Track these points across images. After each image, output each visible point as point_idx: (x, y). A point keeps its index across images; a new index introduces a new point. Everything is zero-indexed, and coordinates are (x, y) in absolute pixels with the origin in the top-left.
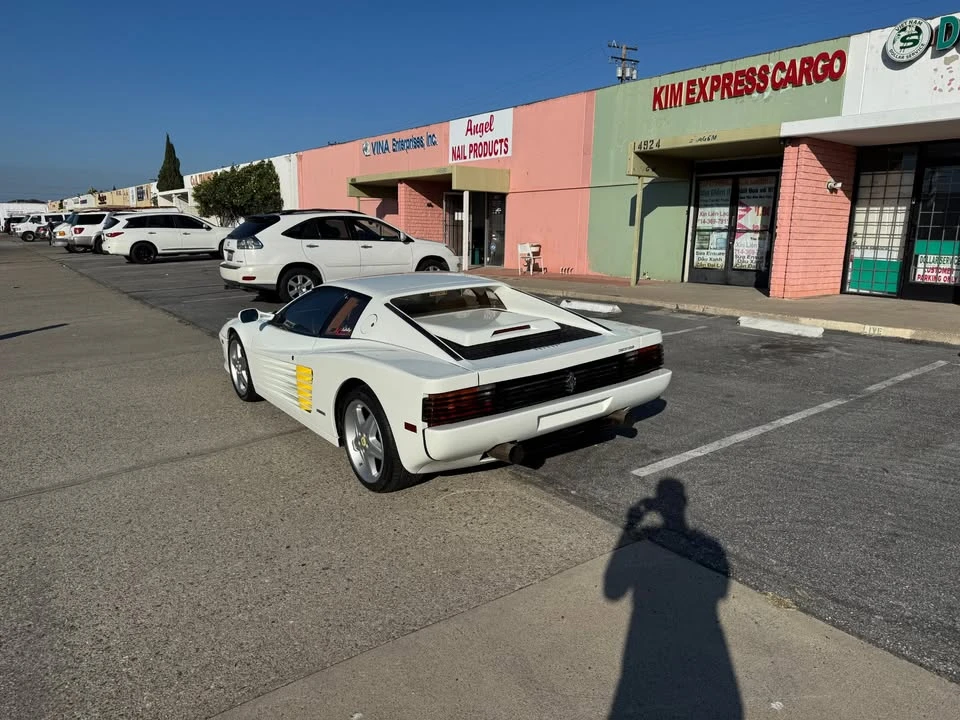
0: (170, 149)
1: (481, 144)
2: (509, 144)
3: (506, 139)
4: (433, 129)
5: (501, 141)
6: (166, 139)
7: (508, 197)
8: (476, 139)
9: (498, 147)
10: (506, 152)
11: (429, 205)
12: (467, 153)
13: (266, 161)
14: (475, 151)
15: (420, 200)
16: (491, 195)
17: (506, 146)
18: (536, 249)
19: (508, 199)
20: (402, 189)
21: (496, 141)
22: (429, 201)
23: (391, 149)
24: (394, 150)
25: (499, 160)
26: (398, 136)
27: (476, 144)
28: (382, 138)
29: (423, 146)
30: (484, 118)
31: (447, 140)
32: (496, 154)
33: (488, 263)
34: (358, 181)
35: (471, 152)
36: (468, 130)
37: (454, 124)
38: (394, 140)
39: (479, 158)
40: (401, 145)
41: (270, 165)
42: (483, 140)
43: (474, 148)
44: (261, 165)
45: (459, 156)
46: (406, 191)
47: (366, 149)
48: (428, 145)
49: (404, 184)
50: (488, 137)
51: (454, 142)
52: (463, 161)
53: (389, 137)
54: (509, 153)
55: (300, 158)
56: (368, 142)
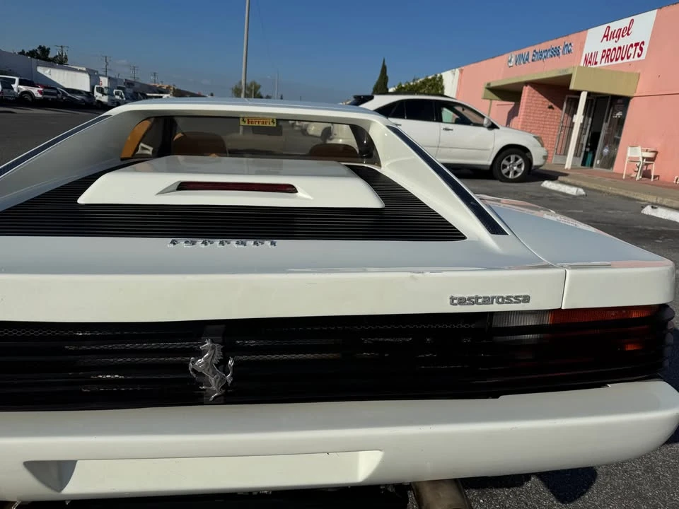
0: (384, 69)
1: (615, 49)
2: (645, 47)
3: (643, 43)
4: (572, 38)
5: (637, 44)
6: (382, 63)
7: (631, 101)
8: (611, 44)
9: (632, 51)
10: (639, 56)
11: (551, 107)
12: (598, 60)
13: (439, 75)
14: (608, 56)
15: (542, 101)
16: (615, 98)
17: (641, 49)
18: (650, 155)
19: (632, 103)
20: (527, 91)
21: (632, 46)
22: (550, 104)
23: (530, 60)
24: (533, 60)
25: (630, 64)
26: (538, 48)
27: (609, 50)
28: (524, 51)
29: (558, 55)
30: (623, 23)
31: (582, 49)
32: (628, 58)
33: (597, 166)
34: (492, 85)
35: (603, 57)
36: (605, 36)
37: (592, 32)
38: (535, 51)
39: (610, 63)
40: (540, 56)
41: (441, 78)
42: (617, 46)
43: (607, 54)
44: (434, 79)
45: (590, 62)
46: (529, 93)
47: (510, 61)
48: (564, 54)
49: (529, 87)
50: (624, 42)
51: (588, 50)
52: (594, 66)
53: (531, 50)
54: (643, 57)
55: (461, 71)
56: (513, 56)
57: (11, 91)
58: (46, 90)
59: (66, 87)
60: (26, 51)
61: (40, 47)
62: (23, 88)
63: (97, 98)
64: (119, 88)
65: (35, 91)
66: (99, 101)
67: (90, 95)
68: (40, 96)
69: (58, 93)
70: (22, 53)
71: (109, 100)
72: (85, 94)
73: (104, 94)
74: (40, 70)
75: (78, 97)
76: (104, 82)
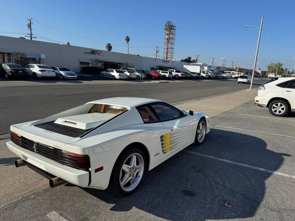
57: (172, 75)
58: (184, 74)
59: (192, 71)
60: (184, 59)
61: (189, 57)
62: (176, 73)
63: (201, 75)
64: (211, 70)
65: (179, 74)
66: (202, 76)
67: (199, 74)
68: (181, 76)
69: (187, 74)
70: (182, 60)
71: (206, 75)
72: (197, 74)
73: (204, 73)
74: (185, 66)
75: (194, 75)
76: (206, 68)
